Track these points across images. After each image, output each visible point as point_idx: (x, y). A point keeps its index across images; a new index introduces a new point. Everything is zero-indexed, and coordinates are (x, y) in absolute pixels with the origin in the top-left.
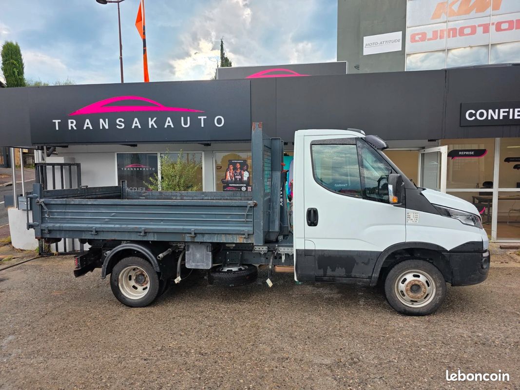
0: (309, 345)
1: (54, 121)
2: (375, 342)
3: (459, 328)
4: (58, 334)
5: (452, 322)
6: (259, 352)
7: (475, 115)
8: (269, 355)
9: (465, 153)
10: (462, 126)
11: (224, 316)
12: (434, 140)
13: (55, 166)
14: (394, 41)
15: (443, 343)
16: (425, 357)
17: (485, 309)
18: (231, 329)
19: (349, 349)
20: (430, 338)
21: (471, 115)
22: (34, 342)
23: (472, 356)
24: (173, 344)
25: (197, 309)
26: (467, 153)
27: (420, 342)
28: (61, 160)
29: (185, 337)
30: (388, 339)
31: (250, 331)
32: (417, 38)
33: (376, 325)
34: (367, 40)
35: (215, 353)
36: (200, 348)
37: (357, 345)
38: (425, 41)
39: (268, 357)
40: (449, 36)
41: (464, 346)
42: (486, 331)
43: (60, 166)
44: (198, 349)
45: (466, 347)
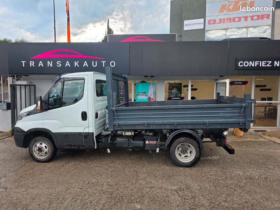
0: (164, 180)
1: (22, 62)
2: (197, 178)
3: (237, 171)
4: (31, 176)
5: (234, 168)
6: (139, 184)
7: (243, 64)
8: (144, 185)
9: (237, 83)
10: (237, 70)
11: (119, 166)
12: (223, 76)
13: (22, 86)
14: (200, 23)
15: (230, 178)
16: (223, 185)
17: (249, 161)
18: (123, 173)
19: (185, 182)
20: (224, 176)
21: (241, 64)
22: (18, 180)
23: (245, 184)
24: (94, 181)
25: (104, 163)
26: (239, 83)
27: (219, 178)
28: (25, 83)
29: (100, 177)
30: (203, 177)
31: (133, 174)
32: (211, 22)
33: (196, 170)
34: (186, 22)
35: (117, 185)
36: (109, 183)
37: (188, 180)
38: (215, 24)
39: (144, 186)
40: (227, 22)
41: (241, 180)
42: (251, 172)
43: (24, 86)
44: (108, 183)
45: (242, 180)
